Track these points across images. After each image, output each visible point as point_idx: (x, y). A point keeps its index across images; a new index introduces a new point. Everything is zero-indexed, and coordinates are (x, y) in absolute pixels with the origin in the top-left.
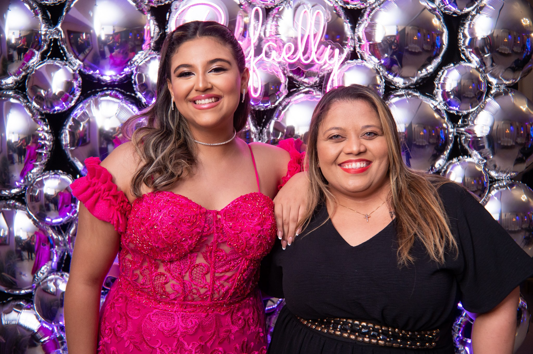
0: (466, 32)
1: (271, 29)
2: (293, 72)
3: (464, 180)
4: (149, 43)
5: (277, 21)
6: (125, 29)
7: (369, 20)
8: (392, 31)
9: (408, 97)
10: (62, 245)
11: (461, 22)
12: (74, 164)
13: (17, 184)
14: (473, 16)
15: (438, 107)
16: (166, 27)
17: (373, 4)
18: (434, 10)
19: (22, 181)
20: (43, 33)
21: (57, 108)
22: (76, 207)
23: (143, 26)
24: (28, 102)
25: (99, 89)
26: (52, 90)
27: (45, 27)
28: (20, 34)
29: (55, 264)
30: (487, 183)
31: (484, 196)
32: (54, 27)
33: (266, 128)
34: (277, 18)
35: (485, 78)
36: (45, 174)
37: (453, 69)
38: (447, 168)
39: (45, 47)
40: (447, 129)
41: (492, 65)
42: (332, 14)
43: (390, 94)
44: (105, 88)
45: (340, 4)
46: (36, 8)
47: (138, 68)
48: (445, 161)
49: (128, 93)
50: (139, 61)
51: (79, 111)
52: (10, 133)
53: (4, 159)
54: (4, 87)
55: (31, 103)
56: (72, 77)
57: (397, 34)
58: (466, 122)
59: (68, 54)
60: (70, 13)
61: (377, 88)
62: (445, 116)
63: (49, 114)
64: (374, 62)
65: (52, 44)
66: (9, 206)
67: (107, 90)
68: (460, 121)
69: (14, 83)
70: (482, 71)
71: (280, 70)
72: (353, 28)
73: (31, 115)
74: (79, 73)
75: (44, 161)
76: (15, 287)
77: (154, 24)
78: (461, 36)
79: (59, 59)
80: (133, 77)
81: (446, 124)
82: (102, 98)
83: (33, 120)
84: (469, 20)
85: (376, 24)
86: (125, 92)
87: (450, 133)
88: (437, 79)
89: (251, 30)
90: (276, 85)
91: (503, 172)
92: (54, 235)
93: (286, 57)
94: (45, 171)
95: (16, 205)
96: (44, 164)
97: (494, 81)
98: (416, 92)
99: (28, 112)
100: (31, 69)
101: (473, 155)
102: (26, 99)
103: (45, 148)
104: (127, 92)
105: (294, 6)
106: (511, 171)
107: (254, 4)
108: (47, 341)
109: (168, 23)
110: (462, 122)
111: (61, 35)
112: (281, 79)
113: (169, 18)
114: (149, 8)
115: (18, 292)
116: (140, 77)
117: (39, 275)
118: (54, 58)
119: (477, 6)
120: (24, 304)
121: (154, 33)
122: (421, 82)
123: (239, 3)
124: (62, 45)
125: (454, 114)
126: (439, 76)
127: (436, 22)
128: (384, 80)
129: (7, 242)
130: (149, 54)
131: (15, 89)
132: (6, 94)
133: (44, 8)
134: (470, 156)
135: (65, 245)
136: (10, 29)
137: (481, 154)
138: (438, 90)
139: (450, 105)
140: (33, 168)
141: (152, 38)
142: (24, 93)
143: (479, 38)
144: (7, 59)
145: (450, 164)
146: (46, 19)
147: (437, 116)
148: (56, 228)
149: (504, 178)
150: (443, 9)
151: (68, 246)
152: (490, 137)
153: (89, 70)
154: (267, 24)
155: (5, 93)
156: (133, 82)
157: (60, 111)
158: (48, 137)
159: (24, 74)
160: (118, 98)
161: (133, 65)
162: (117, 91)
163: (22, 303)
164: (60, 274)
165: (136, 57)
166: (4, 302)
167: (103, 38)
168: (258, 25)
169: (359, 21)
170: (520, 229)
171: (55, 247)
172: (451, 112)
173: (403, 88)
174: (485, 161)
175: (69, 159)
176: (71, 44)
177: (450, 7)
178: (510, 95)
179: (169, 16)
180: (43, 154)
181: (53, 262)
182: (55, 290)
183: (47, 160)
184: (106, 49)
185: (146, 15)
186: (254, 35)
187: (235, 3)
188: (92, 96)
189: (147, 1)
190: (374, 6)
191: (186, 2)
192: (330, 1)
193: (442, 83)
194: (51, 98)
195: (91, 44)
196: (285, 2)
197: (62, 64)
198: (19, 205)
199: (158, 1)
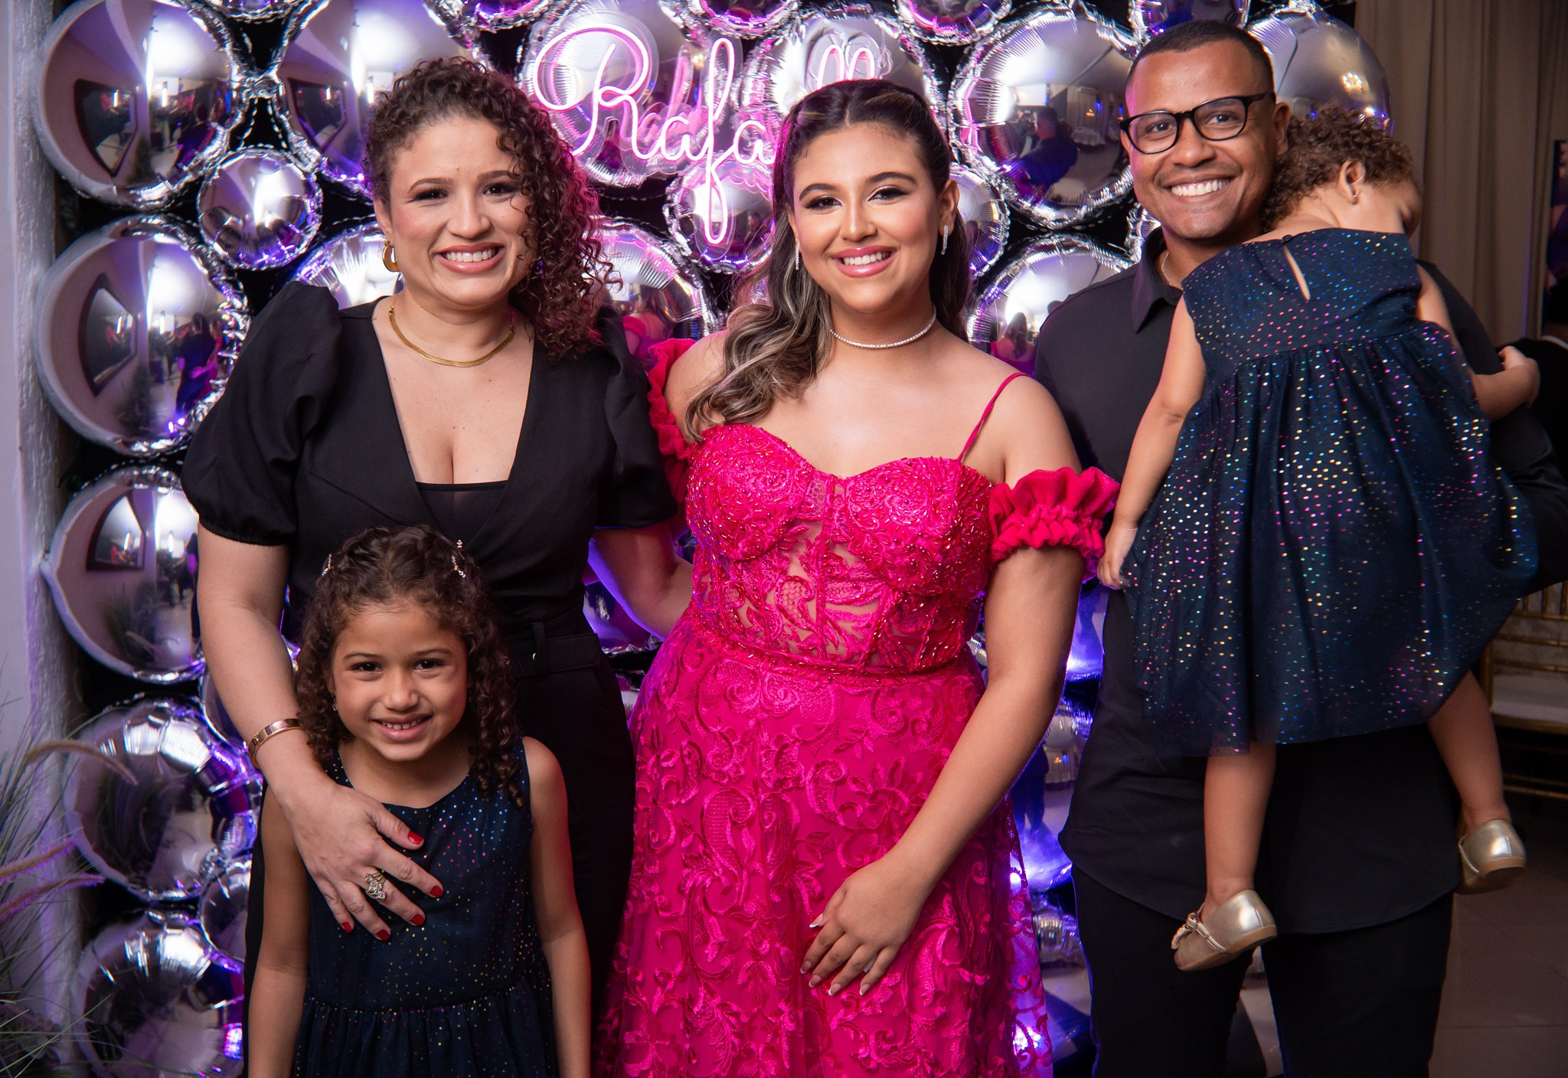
1: (754, 88)
5: (768, 71)
7: (978, 73)
9: (1064, 252)
13: (170, 427)
17: (989, 36)
19: (182, 421)
20: (235, 85)
21: (266, 257)
24: (201, 241)
25: (359, 216)
26: (252, 219)
27: (239, 72)
28: (181, 87)
32: (260, 74)
34: (769, 62)
39: (240, 116)
42: (895, 55)
43: (1025, 244)
45: (915, 34)
46: (220, 28)
51: (315, 264)
52: (155, 312)
53: (141, 371)
54: (142, 206)
55: (207, 245)
56: (303, 189)
59: (293, 136)
60: (298, 41)
61: (993, 229)
63: (249, 271)
64: (989, 170)
65: (255, 113)
66: (146, 479)
69: (166, 198)
72: (944, 90)
73: (206, 272)
74: (317, 181)
76: (149, 664)
79: (271, 147)
82: (367, 239)
83: (210, 284)
85: (996, 83)
88: (1133, 212)
89: (709, 86)
95: (161, 478)
99: (198, 263)
100: (209, 169)
102: (193, 236)
103: (235, 347)
105: (808, 37)
107: (717, 29)
108: (223, 792)
109: (520, 70)
111: (278, 92)
113: (523, 59)
114: (478, 35)
115: (159, 677)
118: (260, 145)
123: (682, 26)
124: (277, 114)
128: (1008, 213)
129: (140, 563)
131: (165, 213)
132: (146, 224)
133: (237, 29)
136: (157, 74)
140: (206, 394)
142: (189, 222)
144: (150, 144)
146: (241, 53)
153: (338, 175)
154: (746, 76)
155: (144, 220)
157: (273, 266)
158: (244, 323)
159: (189, 178)
166: (126, 701)
167: (371, 99)
168: (725, 79)
169: (957, 72)
176: (299, 112)
179: (523, 53)
185: (470, 49)
186: (714, 100)
187: (674, 24)
188: (345, 231)
189: (473, 20)
190: (992, 39)
191: (562, 24)
192: (892, 26)
193: (1144, 223)
194: (255, 235)
195: (343, 113)
196: (789, 26)
197: (278, 158)
198: (169, 479)
199: (500, 21)
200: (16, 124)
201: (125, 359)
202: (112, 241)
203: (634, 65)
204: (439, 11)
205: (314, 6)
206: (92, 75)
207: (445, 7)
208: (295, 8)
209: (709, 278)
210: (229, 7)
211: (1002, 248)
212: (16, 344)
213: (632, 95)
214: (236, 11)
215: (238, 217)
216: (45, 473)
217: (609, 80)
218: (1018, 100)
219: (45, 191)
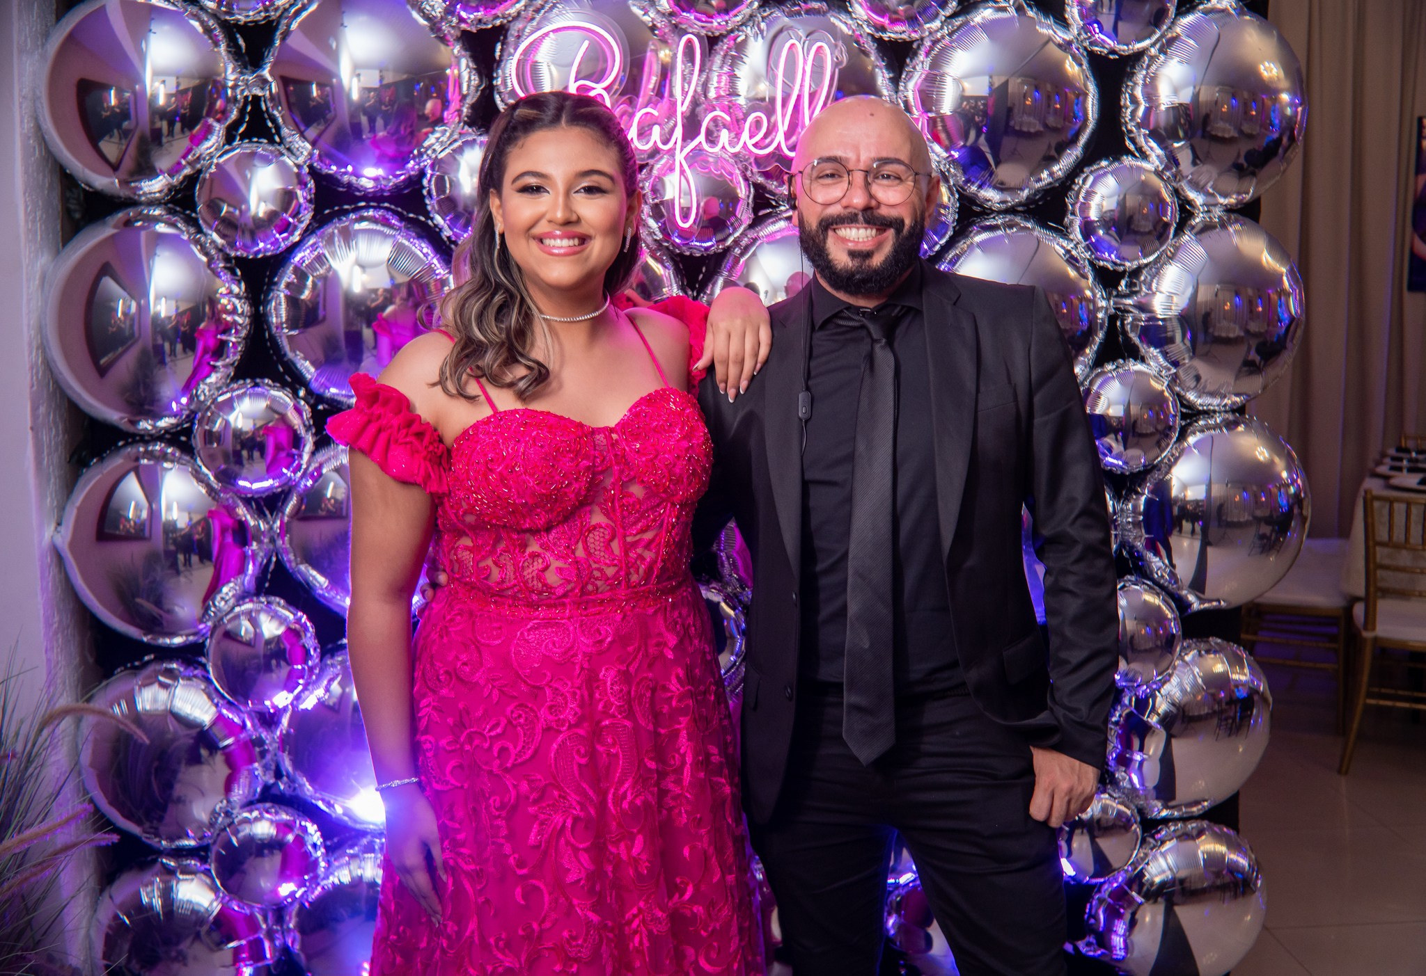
0: (1138, 92)
1: (719, 82)
2: (767, 175)
3: (1127, 410)
4: (457, 107)
5: (732, 66)
6: (405, 76)
7: (927, 66)
8: (978, 87)
9: (1008, 231)
10: (266, 540)
11: (1128, 69)
12: (294, 364)
13: (174, 405)
14: (1152, 58)
15: (1074, 252)
16: (495, 75)
17: (937, 31)
18: (1070, 43)
19: (184, 400)
20: (230, 84)
21: (261, 245)
22: (300, 456)
23: (444, 69)
24: (200, 231)
25: (350, 204)
26: (248, 209)
27: (234, 71)
28: (178, 85)
29: (249, 582)
30: (1175, 416)
31: (1168, 445)
32: (253, 72)
33: (705, 293)
34: (733, 58)
35: (1176, 192)
36: (235, 386)
37: (1105, 174)
38: (1091, 383)
39: (235, 113)
40: (1093, 301)
41: (1194, 163)
42: (850, 51)
43: (973, 223)
44: (363, 204)
45: (868, 30)
46: (215, 29)
47: (436, 163)
48: (1087, 370)
49: (411, 215)
50: (438, 147)
51: (308, 251)
52: (157, 297)
53: (144, 352)
54: (143, 198)
55: (206, 235)
56: (295, 181)
57: (991, 94)
58: (1135, 285)
59: (285, 131)
60: (289, 41)
61: (942, 211)
62: (1088, 270)
63: (246, 259)
64: (938, 156)
65: (249, 109)
66: (149, 455)
67: (367, 208)
68: (1123, 283)
69: (166, 191)
70: (1169, 178)
71: (738, 172)
72: (895, 81)
73: (204, 259)
74: (309, 173)
75: (233, 357)
76: (157, 629)
77: (468, 66)
78: (1125, 100)
79: (265, 141)
80: (425, 182)
81: (1092, 291)
82: (357, 226)
83: (209, 271)
84: (1145, 66)
85: (942, 75)
86: (405, 213)
87: (1098, 309)
88: (1071, 194)
89: (677, 80)
90: (728, 201)
91: (1213, 394)
92: (249, 517)
93: (750, 143)
94: (235, 379)
95: (166, 454)
96: (233, 364)
97: (1197, 198)
98: (1027, 220)
99: (195, 250)
100: (206, 163)
101: (1147, 356)
102: (192, 226)
103: (233, 331)
104: (408, 212)
105: (768, 34)
106: (1229, 393)
107: (684, 27)
108: (233, 747)
109: (498, 66)
110: (1126, 286)
111: (270, 90)
112: (739, 191)
113: (500, 56)
114: (459, 34)
115: (168, 641)
116: (440, 182)
117: (217, 603)
118: (255, 139)
119: (1163, 36)
120: (182, 669)
121: (469, 86)
122: (1040, 199)
123: (650, 24)
124: (270, 109)
125: (1108, 269)
126: (1076, 188)
127: (1072, 68)
128: (957, 196)
129: (147, 534)
130: (460, 134)
131: (166, 204)
132: (147, 215)
133: (231, 30)
134: (1143, 360)
135: (272, 541)
136: (156, 74)
137: (1165, 355)
138: (1071, 217)
139: (1097, 250)
141: (464, 97)
142: (188, 212)
143: (1163, 108)
144: (150, 140)
145: (1098, 375)
146: (235, 52)
147: (1072, 273)
148: (253, 504)
149: (1217, 408)
150: (1087, 44)
151: (279, 542)
152: (1184, 319)
153: (329, 167)
154: (711, 70)
155: (145, 212)
156: (425, 192)
157: (269, 254)
158: (242, 307)
159: (187, 171)
160: (391, 226)
161: (425, 157)
162: (387, 209)
163: (174, 666)
164: (263, 599)
165: (431, 139)
166: (137, 663)
167: (357, 95)
168: (692, 73)
169: (908, 65)
170: (1251, 518)
171: (251, 545)
172: (1101, 263)
173: (1000, 212)
174: (1173, 370)
175: (285, 355)
176: (290, 106)
177: (1103, 40)
178: (1231, 229)
179: (502, 50)
180: (231, 345)
181: (246, 575)
182: (252, 636)
183: (238, 357)
184: (364, 120)
185: (450, 48)
186: (682, 94)
187: (643, 23)
188: (336, 220)
189: (455, 20)
190: (939, 35)
191: (538, 23)
192: (846, 23)
193: (1082, 203)
194: (251, 225)
195: (332, 108)
196: (751, 23)
197: (271, 152)
198: (173, 454)
199: (480, 21)
200: (22, 122)
201: (130, 343)
202: (115, 231)
203: (606, 61)
204: (421, 11)
205: (304, 8)
206: (94, 75)
207: (428, 8)
208: (286, 10)
209: (678, 259)
210: (223, 9)
211: (951, 229)
212: (25, 329)
213: (605, 89)
214: (230, 13)
215: (235, 208)
216: (57, 450)
217: (582, 75)
218: (963, 90)
219: (51, 184)
